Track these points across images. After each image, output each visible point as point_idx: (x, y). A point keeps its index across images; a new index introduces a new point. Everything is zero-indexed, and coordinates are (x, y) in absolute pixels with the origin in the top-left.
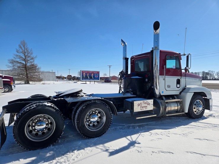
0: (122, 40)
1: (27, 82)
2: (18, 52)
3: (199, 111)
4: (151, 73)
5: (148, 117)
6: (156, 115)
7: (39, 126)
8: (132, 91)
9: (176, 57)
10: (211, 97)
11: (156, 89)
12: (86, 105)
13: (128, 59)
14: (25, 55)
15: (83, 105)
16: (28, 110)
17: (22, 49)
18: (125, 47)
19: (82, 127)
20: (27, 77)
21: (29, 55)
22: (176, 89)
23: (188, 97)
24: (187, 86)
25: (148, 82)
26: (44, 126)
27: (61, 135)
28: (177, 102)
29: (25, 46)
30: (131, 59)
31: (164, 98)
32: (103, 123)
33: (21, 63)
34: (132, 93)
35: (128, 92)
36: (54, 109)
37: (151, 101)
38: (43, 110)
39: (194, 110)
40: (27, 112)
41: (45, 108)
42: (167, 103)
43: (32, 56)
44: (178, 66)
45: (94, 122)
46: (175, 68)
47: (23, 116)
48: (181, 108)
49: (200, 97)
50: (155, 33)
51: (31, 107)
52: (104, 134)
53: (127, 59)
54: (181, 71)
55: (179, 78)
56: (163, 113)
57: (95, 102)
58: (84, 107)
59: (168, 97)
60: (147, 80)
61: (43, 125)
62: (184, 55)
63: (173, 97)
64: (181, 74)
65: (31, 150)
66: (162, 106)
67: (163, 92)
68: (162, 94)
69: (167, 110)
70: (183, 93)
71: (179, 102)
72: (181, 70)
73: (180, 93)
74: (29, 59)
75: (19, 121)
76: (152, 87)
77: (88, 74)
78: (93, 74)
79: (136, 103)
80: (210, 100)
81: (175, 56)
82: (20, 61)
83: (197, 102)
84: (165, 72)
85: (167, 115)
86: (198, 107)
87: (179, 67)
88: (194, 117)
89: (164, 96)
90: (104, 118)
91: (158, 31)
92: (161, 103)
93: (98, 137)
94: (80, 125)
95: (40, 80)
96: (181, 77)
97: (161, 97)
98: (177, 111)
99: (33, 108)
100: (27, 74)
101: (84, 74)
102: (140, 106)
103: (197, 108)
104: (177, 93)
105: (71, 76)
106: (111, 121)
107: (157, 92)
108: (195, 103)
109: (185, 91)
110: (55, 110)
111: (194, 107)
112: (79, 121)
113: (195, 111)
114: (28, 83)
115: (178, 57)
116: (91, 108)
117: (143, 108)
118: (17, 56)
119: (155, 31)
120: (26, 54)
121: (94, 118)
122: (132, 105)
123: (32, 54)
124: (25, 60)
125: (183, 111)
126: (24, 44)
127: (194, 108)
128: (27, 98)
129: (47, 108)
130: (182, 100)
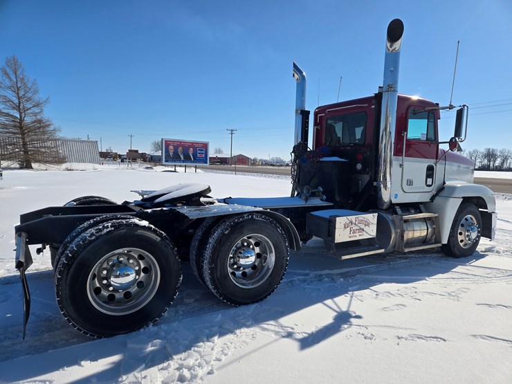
0: (295, 66)
1: (26, 165)
3: (469, 240)
4: (371, 150)
5: (366, 254)
6: (382, 251)
7: (117, 277)
8: (323, 193)
9: (429, 111)
10: (495, 209)
11: (383, 190)
12: (231, 226)
13: (308, 113)
14: (18, 94)
15: (223, 227)
16: (94, 238)
17: (10, 79)
18: (302, 83)
19: (221, 280)
20: (26, 152)
21: (29, 95)
22: (423, 188)
23: (451, 208)
24: (448, 183)
25: (363, 171)
26: (132, 277)
27: (172, 299)
28: (425, 220)
29: (18, 73)
30: (316, 114)
31: (398, 210)
32: (268, 269)
33: (8, 115)
34: (324, 197)
35: (313, 195)
36: (157, 235)
37: (372, 218)
38: (129, 238)
39: (460, 238)
40: (91, 242)
41: (136, 233)
42: (406, 221)
43: (36, 97)
44: (432, 136)
45: (245, 267)
46: (425, 139)
47: (81, 252)
48: (434, 233)
49: (473, 208)
50: (389, 50)
51: (100, 230)
52: (270, 294)
53: (305, 114)
54: (438, 146)
55: (431, 162)
56: (397, 245)
57: (252, 217)
58: (226, 229)
59: (407, 207)
60: (359, 166)
61: (128, 275)
62: (451, 107)
63: (415, 207)
64: (437, 155)
65: (101, 338)
66: (395, 228)
67: (396, 196)
68: (394, 201)
69: (405, 238)
70: (437, 199)
71: (429, 219)
72: (438, 143)
73: (433, 198)
74: (28, 105)
75: (74, 266)
76: (375, 184)
77: (181, 148)
78: (191, 149)
79: (340, 222)
80: (493, 214)
81: (426, 109)
82: (6, 111)
83: (466, 219)
84: (405, 147)
85: (406, 250)
86: (468, 231)
87: (433, 138)
88: (458, 253)
89: (398, 204)
90: (272, 258)
91: (397, 45)
92: (393, 222)
93: (257, 302)
94: (218, 274)
95: (60, 160)
96: (437, 162)
97: (392, 207)
98: (424, 241)
99: (105, 231)
100: (25, 144)
101: (171, 147)
102: (349, 228)
103: (467, 233)
104: (425, 198)
105: (137, 151)
106: (287, 265)
107: (386, 196)
108: (463, 221)
109: (443, 193)
110: (160, 237)
111: (459, 231)
112: (216, 265)
113: (462, 241)
114: (29, 167)
115: (434, 114)
116: (242, 234)
117: (355, 234)
119: (389, 45)
120: (21, 93)
121: (248, 257)
122: (329, 226)
123: (36, 92)
124: (18, 108)
125: (438, 240)
126: (14, 65)
127: (461, 234)
128: (61, 205)
129: (140, 232)
130: (436, 215)
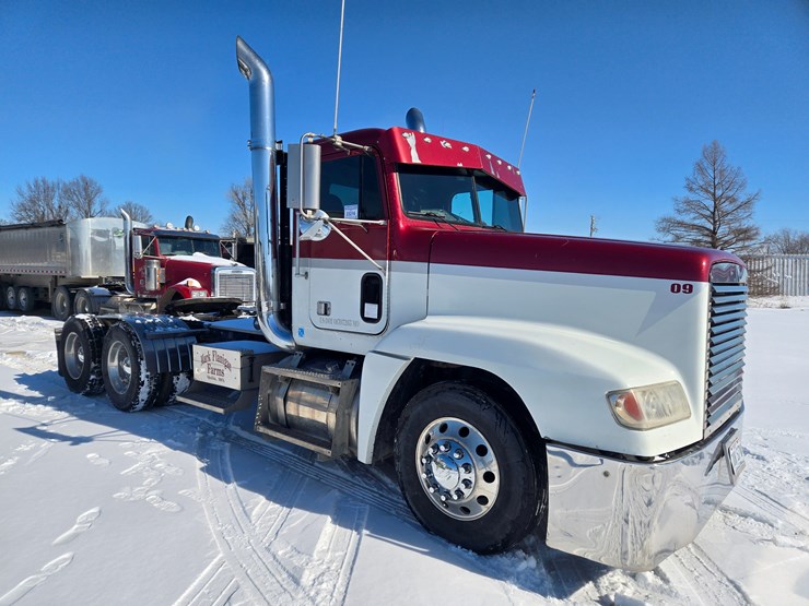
2: (691, 189)
6: (221, 411)
14: (714, 195)
29: (718, 162)
37: (234, 358)
39: (421, 471)
46: (355, 216)
67: (302, 332)
68: (299, 341)
79: (198, 351)
83: (443, 427)
102: (206, 364)
111: (419, 453)
117: (214, 376)
118: (688, 202)
120: (719, 193)
123: (742, 187)
124: (712, 215)
